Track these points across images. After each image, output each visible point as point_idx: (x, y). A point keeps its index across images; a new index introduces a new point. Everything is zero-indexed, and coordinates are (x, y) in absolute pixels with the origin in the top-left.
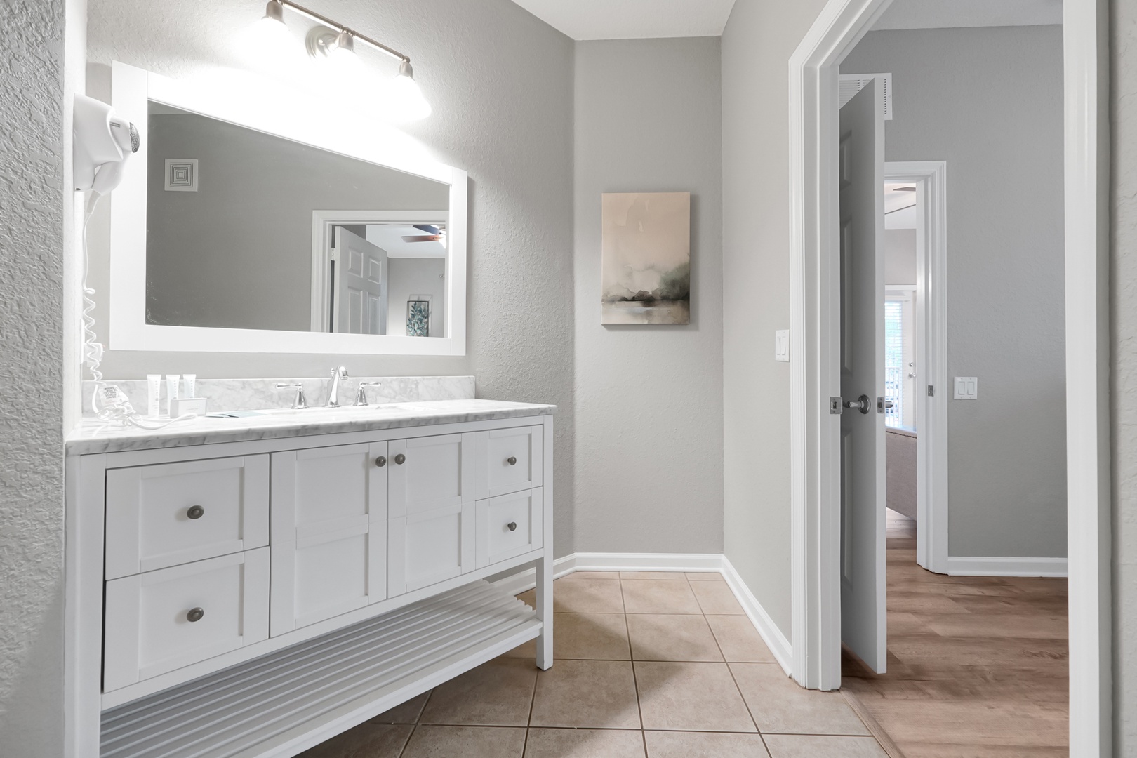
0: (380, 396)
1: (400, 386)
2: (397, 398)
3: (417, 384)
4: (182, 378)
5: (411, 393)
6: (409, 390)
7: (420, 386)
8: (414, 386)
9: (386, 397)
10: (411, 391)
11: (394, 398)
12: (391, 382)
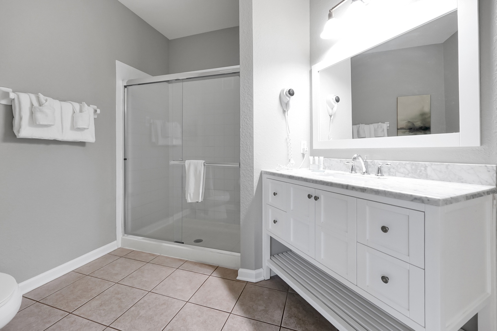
0: (398, 172)
1: (412, 168)
2: (410, 175)
3: (426, 167)
4: (319, 157)
5: (421, 173)
6: (419, 171)
7: (429, 169)
8: (423, 169)
9: (402, 173)
10: (421, 171)
11: (408, 174)
12: (405, 164)
